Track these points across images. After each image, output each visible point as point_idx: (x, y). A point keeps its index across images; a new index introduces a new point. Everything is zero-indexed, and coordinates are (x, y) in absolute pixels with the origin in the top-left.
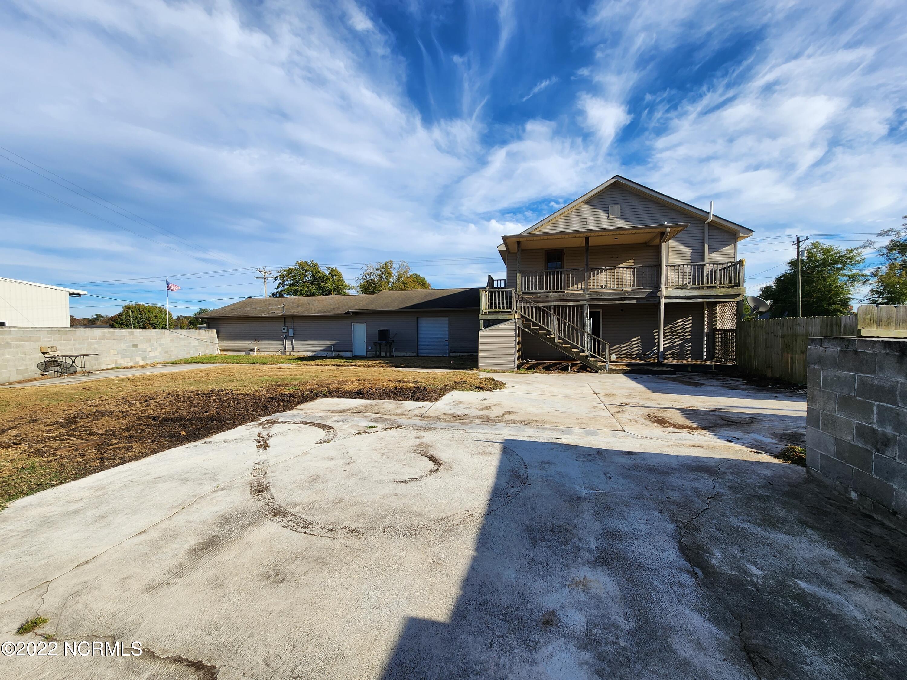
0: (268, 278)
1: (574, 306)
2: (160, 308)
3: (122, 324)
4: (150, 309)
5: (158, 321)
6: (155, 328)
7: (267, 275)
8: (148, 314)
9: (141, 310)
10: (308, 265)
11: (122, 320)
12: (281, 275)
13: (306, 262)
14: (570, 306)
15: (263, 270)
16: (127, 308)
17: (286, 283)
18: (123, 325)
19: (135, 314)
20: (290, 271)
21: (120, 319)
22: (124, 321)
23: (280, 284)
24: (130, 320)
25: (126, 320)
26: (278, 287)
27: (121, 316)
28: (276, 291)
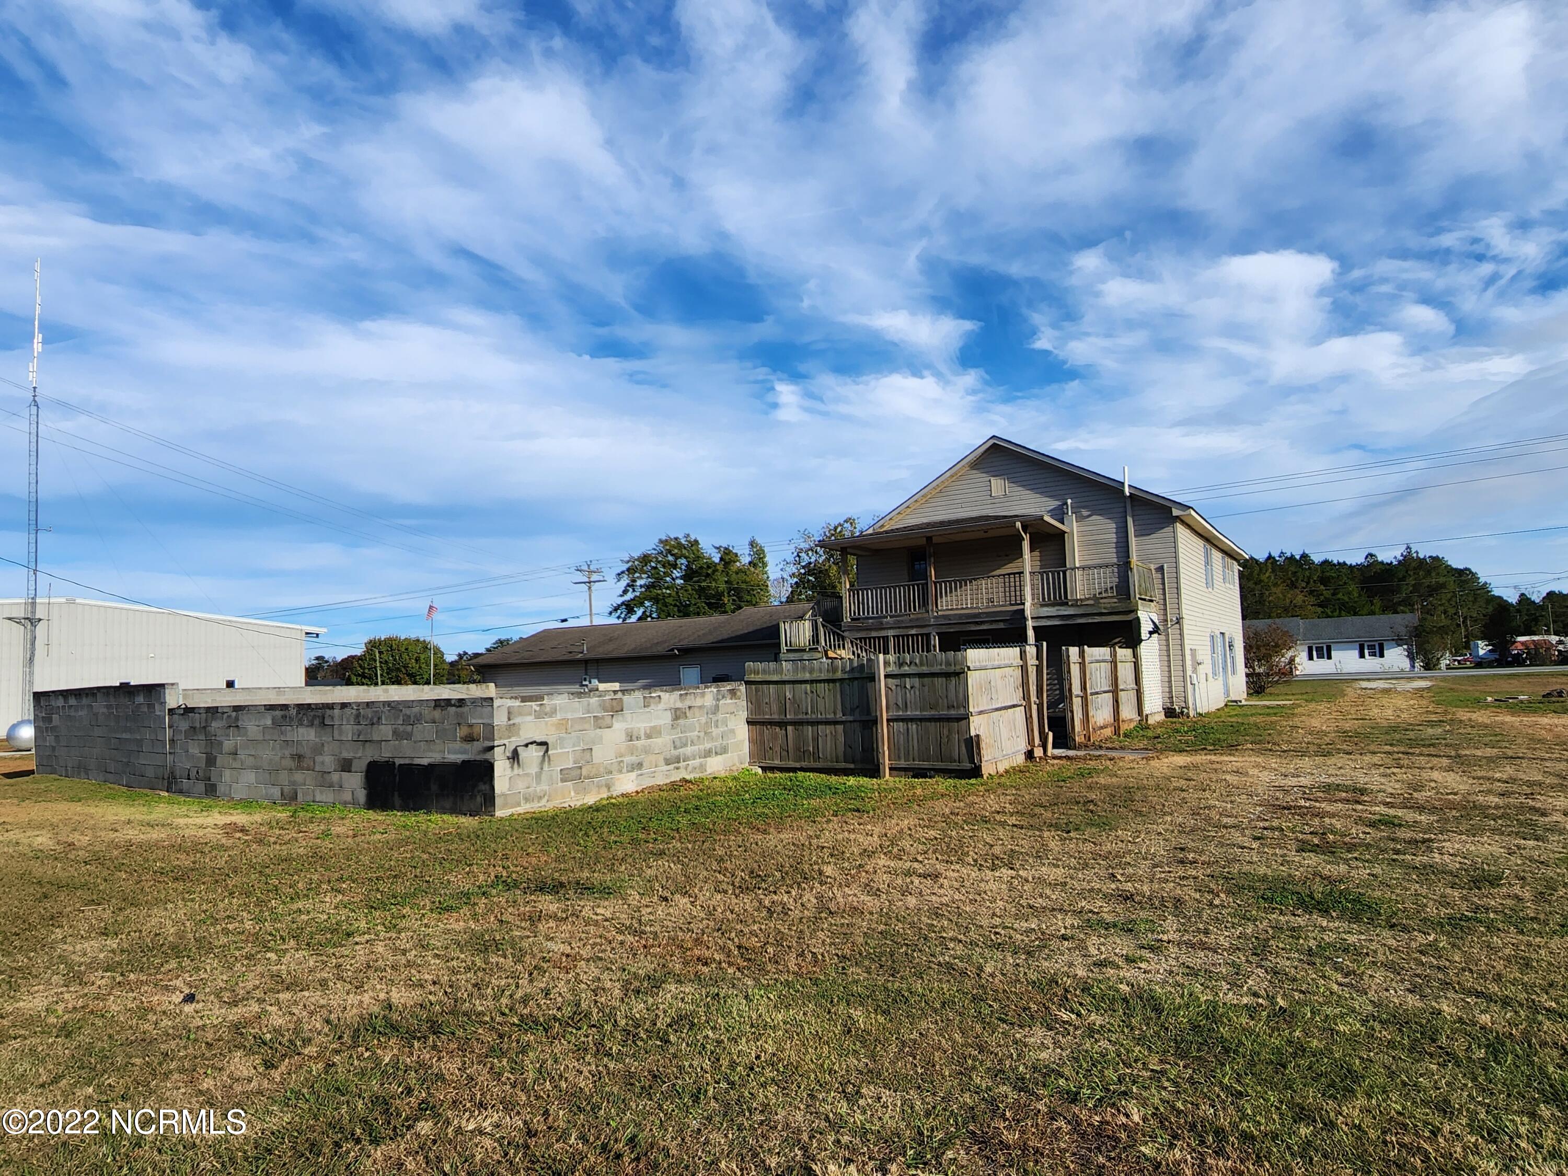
0: (594, 582)
1: (917, 635)
2: (424, 641)
3: (363, 676)
4: (408, 645)
5: (420, 668)
6: (415, 683)
7: (594, 577)
8: (405, 656)
9: (394, 646)
10: (680, 546)
11: (364, 668)
12: (628, 570)
13: (676, 539)
14: (912, 636)
15: (585, 568)
16: (373, 645)
17: (639, 582)
18: (365, 677)
19: (384, 656)
20: (645, 559)
21: (361, 666)
22: (366, 671)
23: (628, 585)
24: (375, 667)
25: (369, 669)
26: (625, 592)
27: (362, 660)
28: (620, 600)
